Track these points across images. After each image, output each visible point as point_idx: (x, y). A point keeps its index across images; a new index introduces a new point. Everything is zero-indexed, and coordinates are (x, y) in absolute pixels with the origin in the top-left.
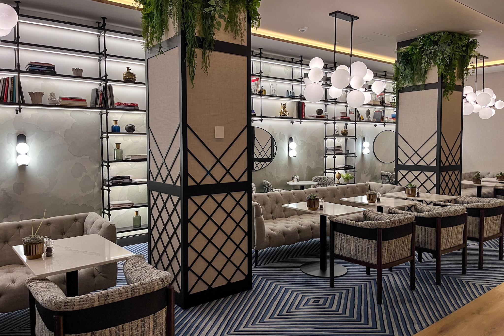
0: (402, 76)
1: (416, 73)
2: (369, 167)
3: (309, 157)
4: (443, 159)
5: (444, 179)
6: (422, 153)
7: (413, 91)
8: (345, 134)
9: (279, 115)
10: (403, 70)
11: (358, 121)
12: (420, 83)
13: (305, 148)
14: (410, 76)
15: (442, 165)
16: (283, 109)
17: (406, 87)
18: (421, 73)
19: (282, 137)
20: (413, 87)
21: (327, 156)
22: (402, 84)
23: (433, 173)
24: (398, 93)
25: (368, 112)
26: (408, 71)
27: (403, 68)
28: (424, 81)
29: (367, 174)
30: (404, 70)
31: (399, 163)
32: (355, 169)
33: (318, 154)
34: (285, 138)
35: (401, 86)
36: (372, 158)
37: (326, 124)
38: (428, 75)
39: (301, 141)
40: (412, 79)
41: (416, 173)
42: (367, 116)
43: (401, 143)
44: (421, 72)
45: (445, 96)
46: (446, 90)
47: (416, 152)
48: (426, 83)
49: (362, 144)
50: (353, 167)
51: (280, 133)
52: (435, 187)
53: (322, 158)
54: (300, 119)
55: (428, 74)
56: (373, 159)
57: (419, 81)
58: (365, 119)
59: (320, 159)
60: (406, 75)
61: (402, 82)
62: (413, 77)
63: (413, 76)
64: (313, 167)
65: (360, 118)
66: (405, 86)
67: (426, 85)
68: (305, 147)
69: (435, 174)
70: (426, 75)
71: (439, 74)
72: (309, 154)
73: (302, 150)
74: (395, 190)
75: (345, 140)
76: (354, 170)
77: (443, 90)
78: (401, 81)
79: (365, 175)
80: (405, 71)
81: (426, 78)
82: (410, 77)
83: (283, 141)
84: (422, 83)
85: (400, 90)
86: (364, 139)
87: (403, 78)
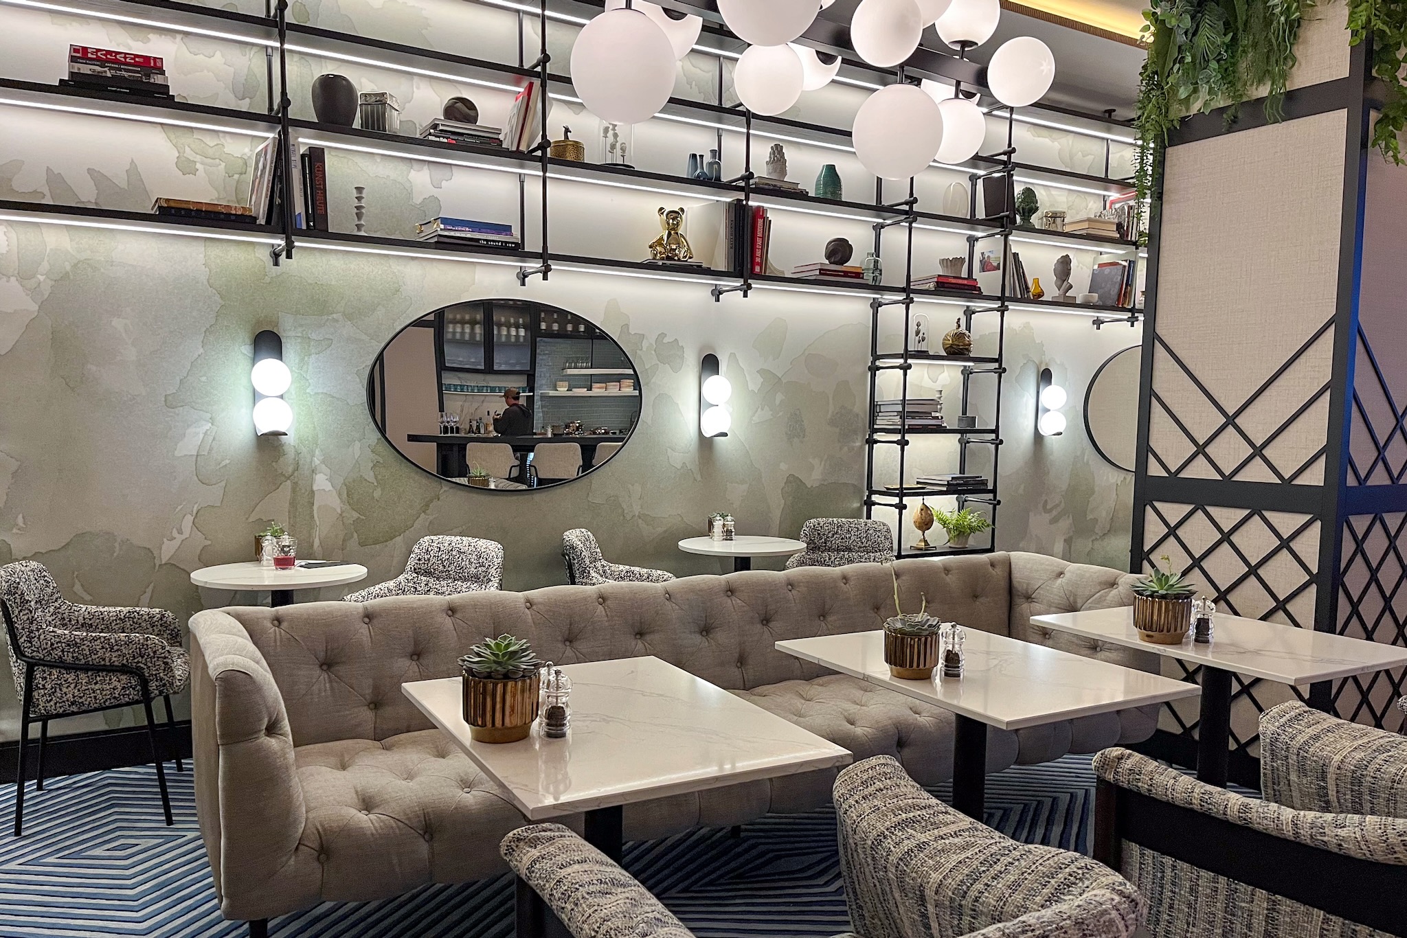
0: (1182, 61)
1: (1245, 41)
2: (1064, 487)
3: (796, 440)
4: (1361, 451)
5: (1359, 549)
6: (1258, 424)
7: (1229, 131)
8: (957, 349)
9: (647, 256)
10: (1186, 33)
11: (1014, 300)
12: (1263, 91)
13: (777, 402)
14: (1218, 61)
15: (1351, 481)
16: (669, 234)
17: (1200, 114)
18: (1270, 41)
19: (668, 352)
20: (1232, 111)
21: (877, 436)
22: (1181, 102)
23: (1308, 517)
24: (1165, 148)
25: (1064, 268)
26: (1210, 37)
27: (1187, 22)
28: (1284, 76)
29: (1054, 513)
30: (1190, 36)
31: (1155, 470)
32: (994, 491)
33: (837, 430)
34: (682, 358)
35: (1177, 112)
36: (1079, 453)
37: (876, 305)
38: (1301, 47)
39: (762, 372)
40: (1229, 76)
41: (1228, 517)
42: (1059, 283)
43: (1166, 376)
44: (1271, 35)
45: (1383, 145)
46: (1386, 116)
47: (1231, 421)
48: (1290, 87)
49: (1038, 392)
50: (984, 483)
51: (663, 335)
52: (1314, 588)
53: (858, 444)
54: (741, 276)
55: (1305, 42)
56: (1083, 454)
57: (1261, 81)
58: (1051, 292)
59: (846, 449)
60: (1199, 55)
61: (1183, 93)
62: (1234, 64)
63: (1233, 57)
64: (814, 477)
65: (1027, 288)
66: (1196, 107)
67: (1291, 95)
68: (779, 397)
69: (1317, 526)
70: (1295, 48)
71: (1354, 33)
72: (794, 428)
73: (766, 408)
74: (1114, 592)
75: (961, 377)
76: (991, 496)
77: (1374, 116)
78: (1174, 89)
79: (1047, 517)
80: (1196, 38)
81: (1294, 60)
82: (1216, 66)
83: (676, 370)
84: (1272, 84)
85: (1168, 129)
86: (1045, 376)
87: (1186, 73)
